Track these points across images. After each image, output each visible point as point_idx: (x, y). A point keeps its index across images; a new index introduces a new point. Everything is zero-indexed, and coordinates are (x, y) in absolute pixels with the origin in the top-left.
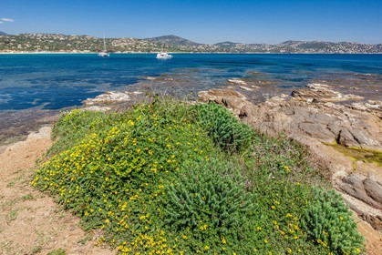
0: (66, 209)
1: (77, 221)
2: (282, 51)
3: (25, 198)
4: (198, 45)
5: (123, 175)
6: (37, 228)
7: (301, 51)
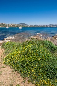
0: (15, 71)
1: (19, 75)
2: (49, 27)
3: (2, 67)
4: (29, 25)
5: (32, 61)
6: (9, 77)
7: (53, 27)
